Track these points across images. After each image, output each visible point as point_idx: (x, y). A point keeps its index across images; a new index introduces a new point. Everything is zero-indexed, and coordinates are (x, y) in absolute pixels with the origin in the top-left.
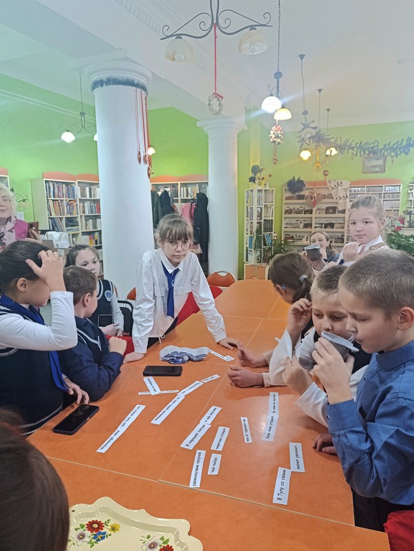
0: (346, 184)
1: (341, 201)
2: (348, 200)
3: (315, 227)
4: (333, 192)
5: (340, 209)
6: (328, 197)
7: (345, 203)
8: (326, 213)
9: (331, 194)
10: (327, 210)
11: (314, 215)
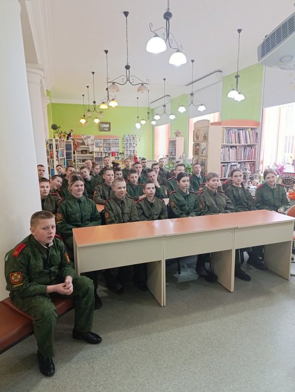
0: (92, 137)
1: (90, 147)
2: (94, 146)
3: (77, 162)
4: (85, 141)
5: (90, 151)
6: (82, 145)
7: (93, 148)
8: (82, 154)
9: (84, 143)
10: (82, 152)
11: (76, 155)
